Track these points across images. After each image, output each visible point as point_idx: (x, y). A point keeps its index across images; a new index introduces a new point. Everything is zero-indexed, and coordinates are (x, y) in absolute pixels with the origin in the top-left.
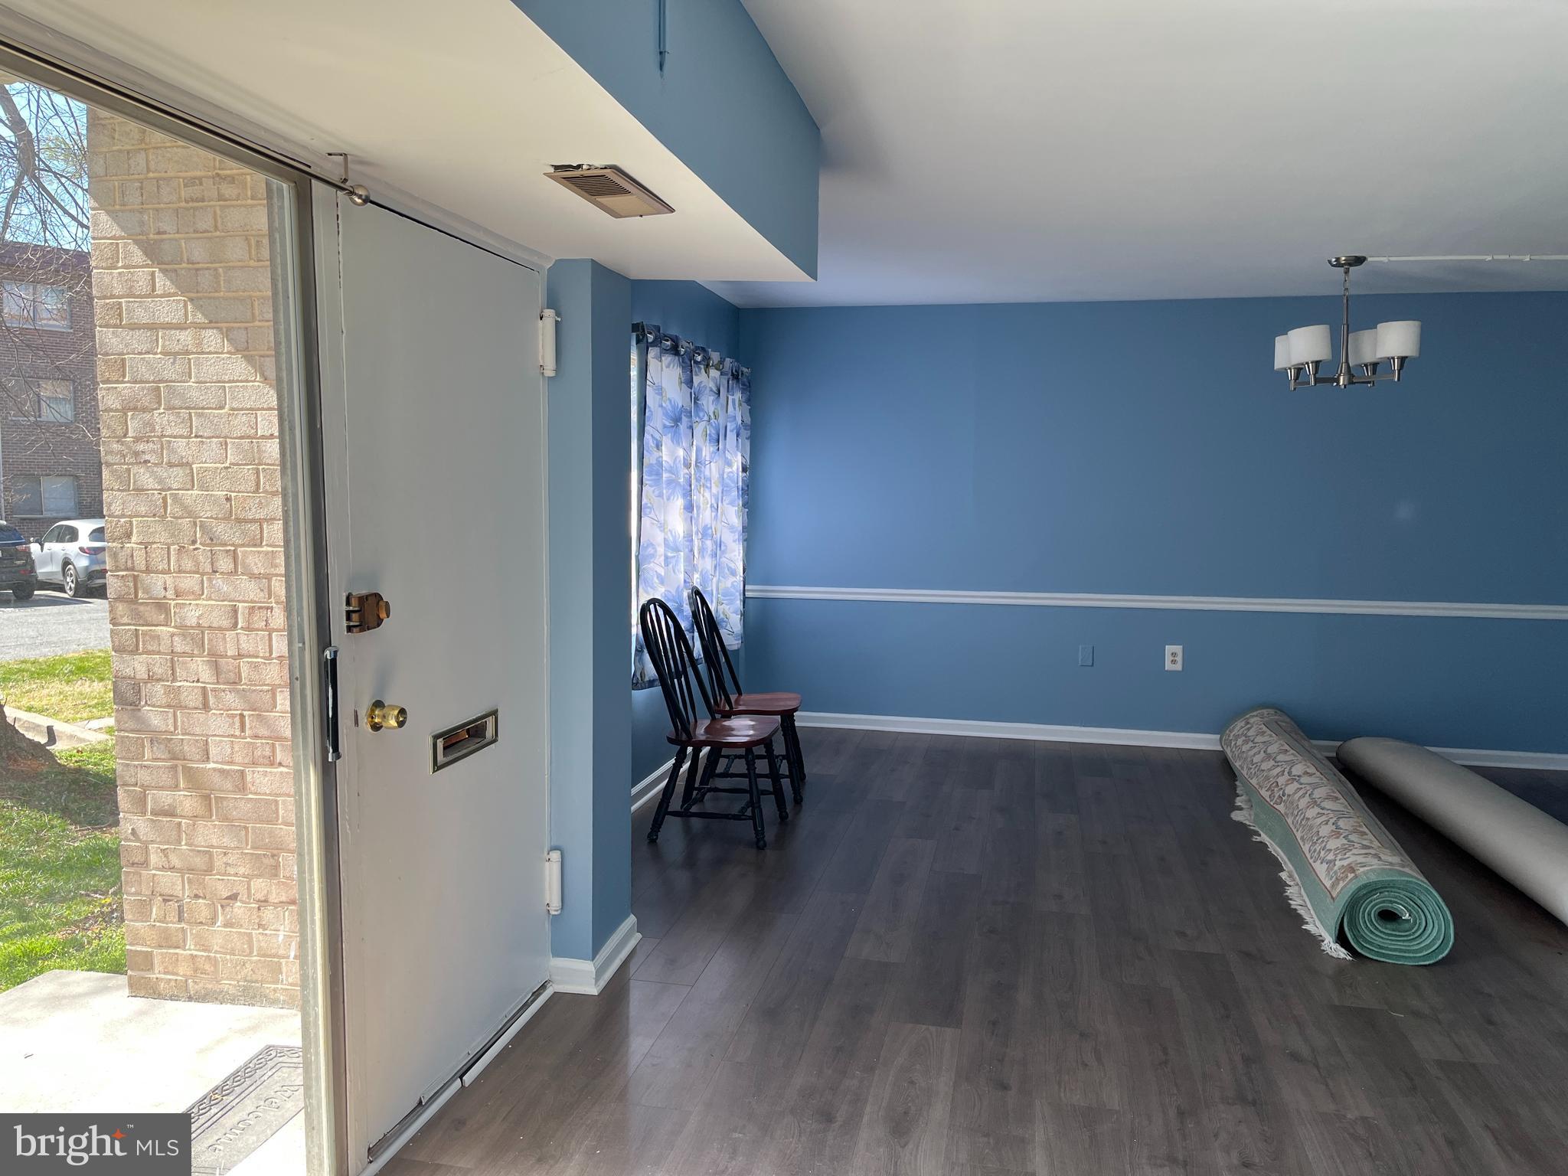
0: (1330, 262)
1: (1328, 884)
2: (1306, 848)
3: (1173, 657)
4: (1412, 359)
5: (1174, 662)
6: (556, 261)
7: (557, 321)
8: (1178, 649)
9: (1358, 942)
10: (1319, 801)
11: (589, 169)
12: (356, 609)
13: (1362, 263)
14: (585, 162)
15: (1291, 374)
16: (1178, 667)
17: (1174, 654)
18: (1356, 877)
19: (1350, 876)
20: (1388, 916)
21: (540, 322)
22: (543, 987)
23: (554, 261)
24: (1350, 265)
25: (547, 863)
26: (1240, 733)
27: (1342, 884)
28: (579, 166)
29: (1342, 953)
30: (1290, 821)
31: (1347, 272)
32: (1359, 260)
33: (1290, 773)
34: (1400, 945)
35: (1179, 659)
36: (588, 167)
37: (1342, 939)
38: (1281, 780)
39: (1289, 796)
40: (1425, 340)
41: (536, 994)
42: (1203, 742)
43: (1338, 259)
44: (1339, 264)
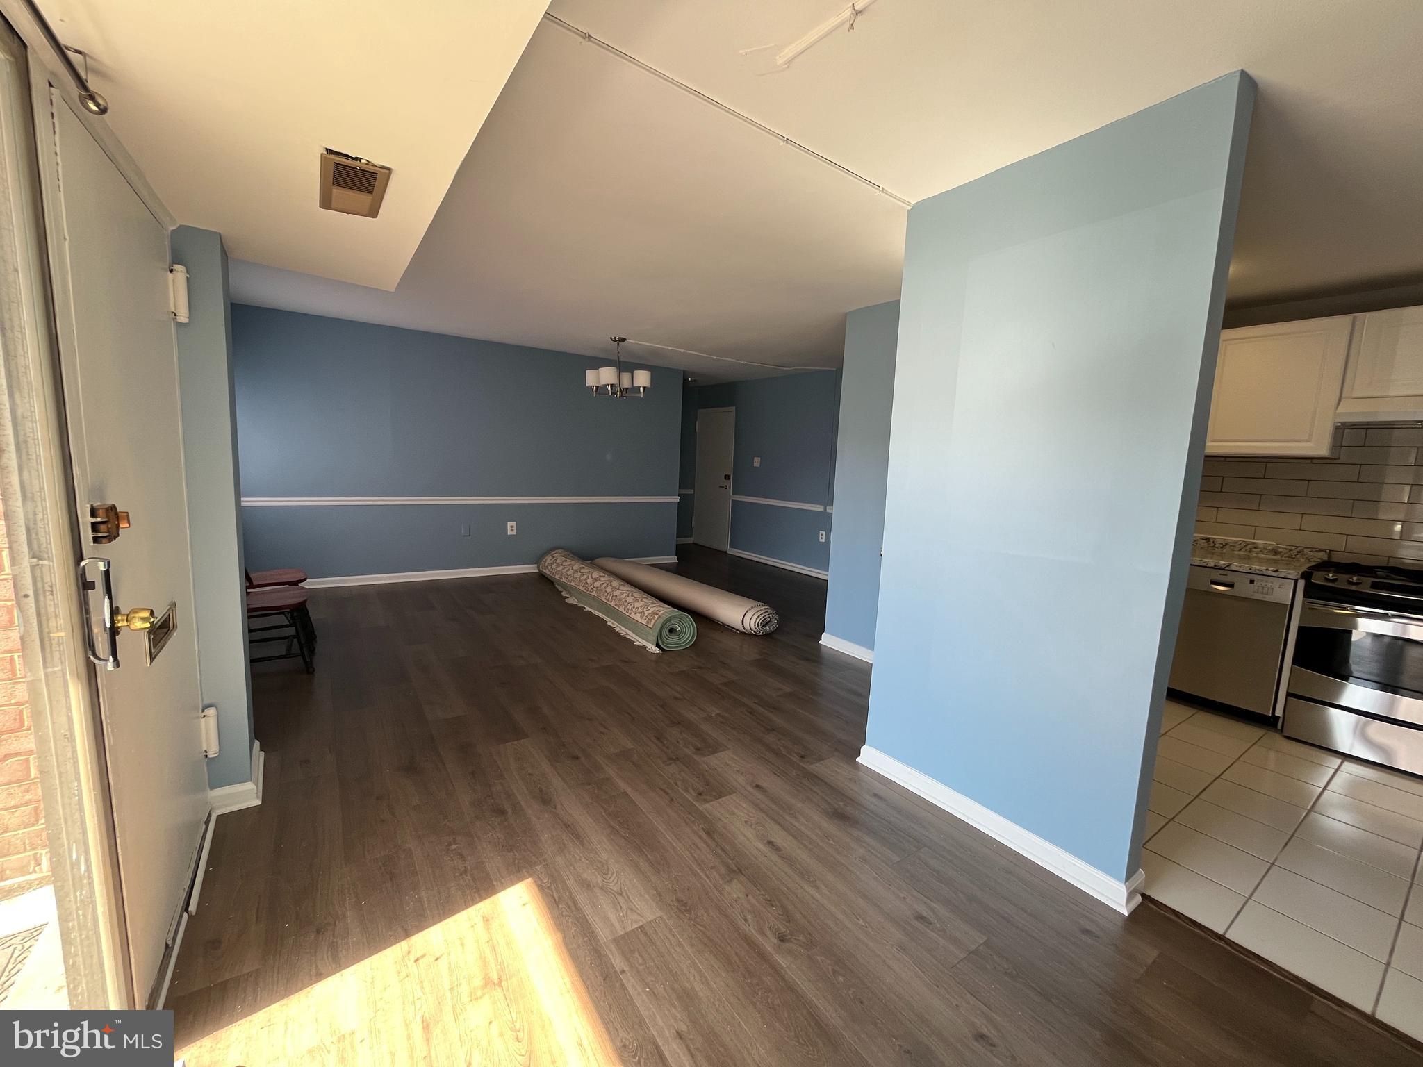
0: (611, 338)
1: (644, 622)
2: (621, 609)
3: (511, 528)
4: (648, 388)
5: (512, 530)
6: (181, 226)
7: (187, 277)
8: (514, 524)
9: (663, 644)
10: (617, 587)
11: (367, 164)
12: (104, 520)
13: (623, 342)
14: (365, 157)
15: (594, 389)
16: (514, 533)
17: (512, 527)
18: (660, 617)
19: (656, 617)
20: (672, 631)
21: (170, 275)
22: (210, 816)
23: (178, 225)
24: (620, 341)
25: (203, 720)
26: (552, 562)
27: (653, 621)
28: (356, 159)
29: (657, 651)
30: (603, 599)
31: (618, 344)
32: (623, 340)
33: (592, 577)
34: (679, 641)
35: (515, 528)
36: (366, 162)
37: (658, 645)
38: (589, 581)
39: (597, 587)
40: (653, 379)
41: (207, 823)
42: (529, 569)
43: (615, 338)
44: (615, 340)
